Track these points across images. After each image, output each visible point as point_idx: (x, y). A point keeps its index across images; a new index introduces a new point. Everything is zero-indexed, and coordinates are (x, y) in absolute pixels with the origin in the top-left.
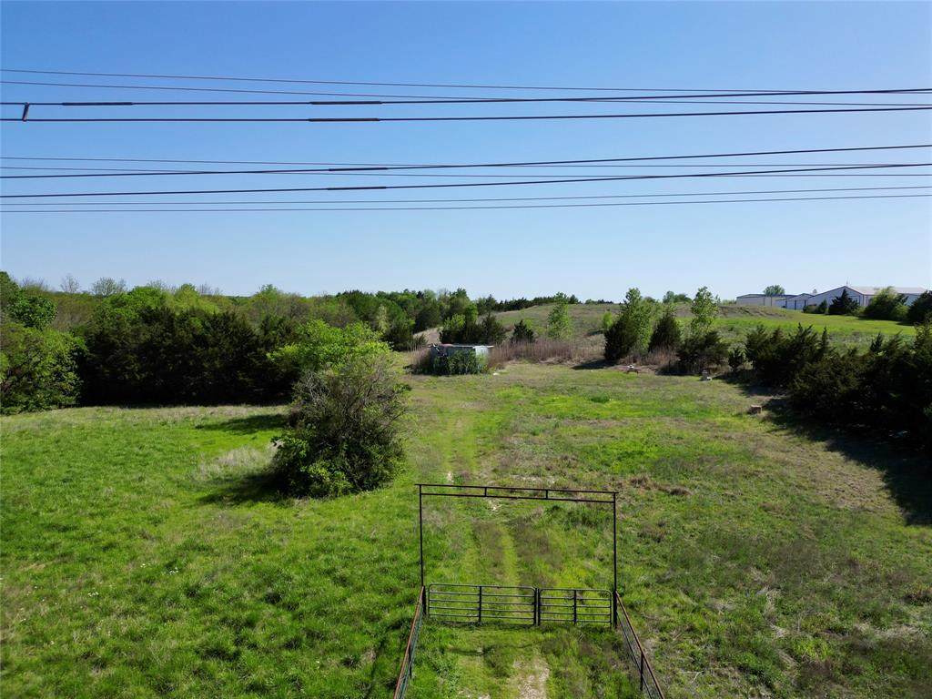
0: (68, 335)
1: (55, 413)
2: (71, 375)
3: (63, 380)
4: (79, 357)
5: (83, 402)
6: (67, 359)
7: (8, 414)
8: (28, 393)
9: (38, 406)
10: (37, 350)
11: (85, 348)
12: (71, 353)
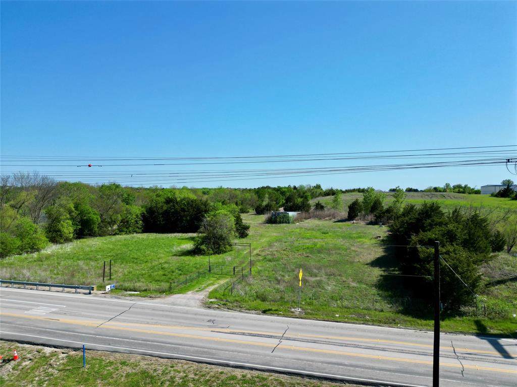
0: (140, 208)
1: (135, 235)
2: (141, 222)
3: (138, 224)
4: (143, 215)
5: (144, 231)
6: (140, 216)
7: (121, 235)
8: (127, 228)
9: (130, 232)
10: (130, 213)
11: (145, 212)
12: (141, 214)
